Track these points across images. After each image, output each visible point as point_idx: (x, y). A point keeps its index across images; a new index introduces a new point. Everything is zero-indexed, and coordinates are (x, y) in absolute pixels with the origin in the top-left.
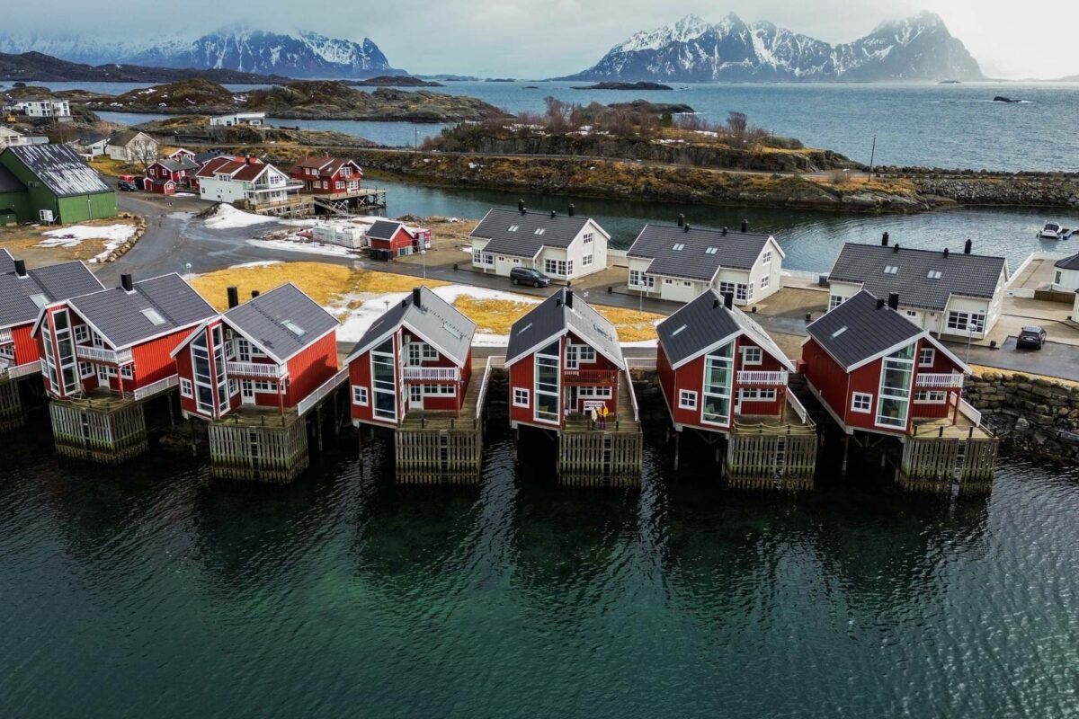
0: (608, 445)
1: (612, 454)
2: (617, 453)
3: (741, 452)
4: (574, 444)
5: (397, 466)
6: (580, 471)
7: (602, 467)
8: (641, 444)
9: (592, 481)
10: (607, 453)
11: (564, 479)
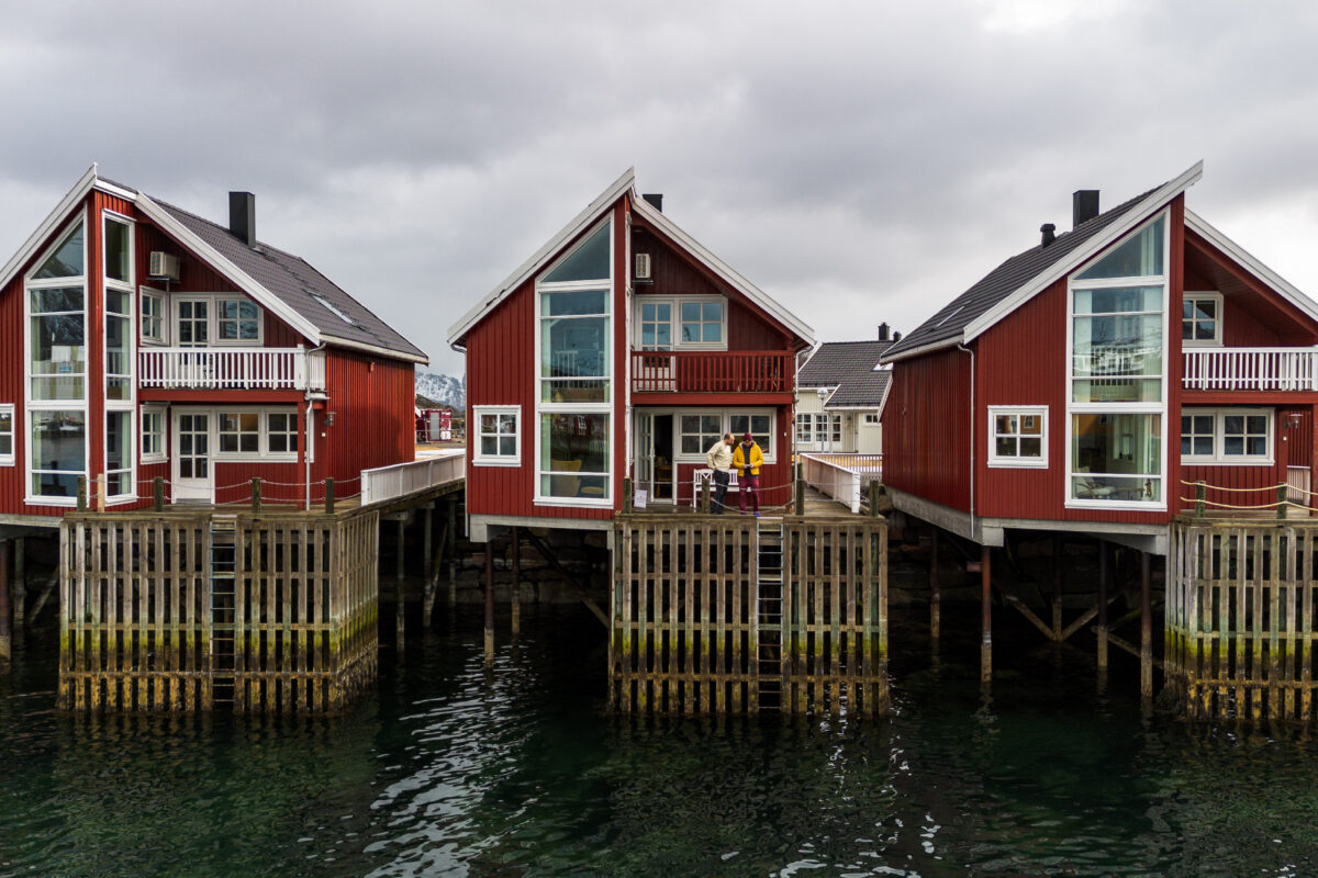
0: (770, 561)
1: (786, 595)
2: (802, 589)
3: (1224, 584)
4: (659, 558)
5: (65, 644)
6: (680, 656)
7: (755, 642)
8: (883, 557)
9: (721, 695)
10: (770, 591)
11: (626, 689)
